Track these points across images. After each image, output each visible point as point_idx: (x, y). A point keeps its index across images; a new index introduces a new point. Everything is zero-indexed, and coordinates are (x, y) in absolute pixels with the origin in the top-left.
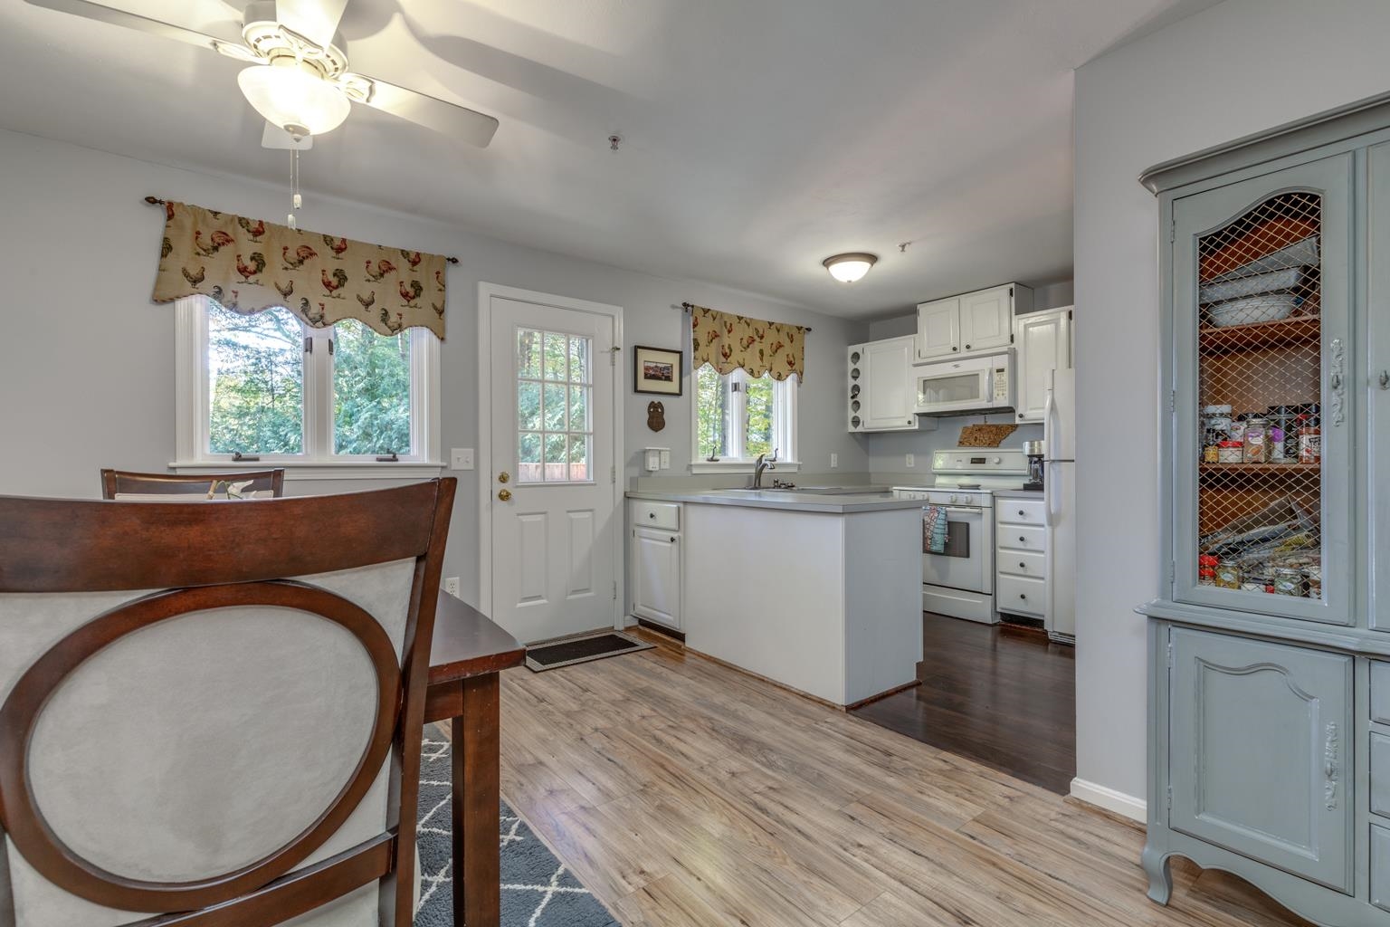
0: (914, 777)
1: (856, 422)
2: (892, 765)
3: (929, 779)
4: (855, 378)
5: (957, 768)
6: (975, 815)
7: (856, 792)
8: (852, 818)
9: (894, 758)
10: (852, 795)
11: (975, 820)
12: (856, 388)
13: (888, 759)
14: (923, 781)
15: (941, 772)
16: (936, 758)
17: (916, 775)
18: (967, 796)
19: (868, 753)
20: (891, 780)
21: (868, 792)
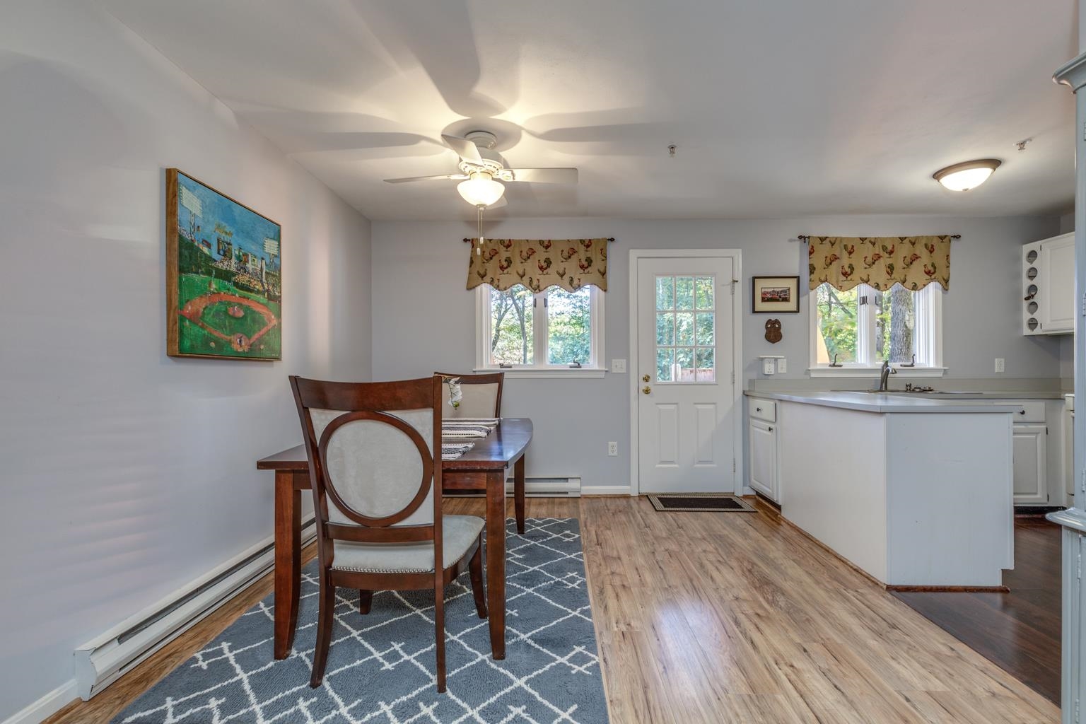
0: (902, 649)
1: (1033, 324)
2: (888, 634)
3: (914, 654)
4: (1031, 277)
5: (960, 657)
6: (932, 689)
7: (828, 639)
8: (805, 650)
9: (897, 631)
10: (822, 639)
11: (929, 693)
12: (1033, 288)
13: (889, 630)
14: (908, 653)
15: (937, 656)
16: (944, 644)
17: (905, 648)
18: (942, 676)
19: (873, 620)
20: (873, 643)
21: (839, 641)
